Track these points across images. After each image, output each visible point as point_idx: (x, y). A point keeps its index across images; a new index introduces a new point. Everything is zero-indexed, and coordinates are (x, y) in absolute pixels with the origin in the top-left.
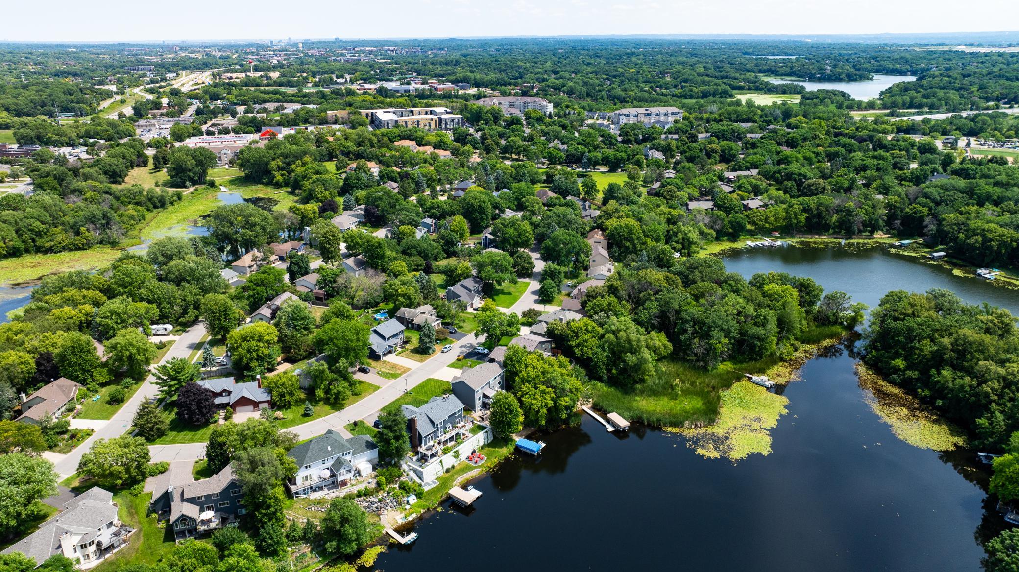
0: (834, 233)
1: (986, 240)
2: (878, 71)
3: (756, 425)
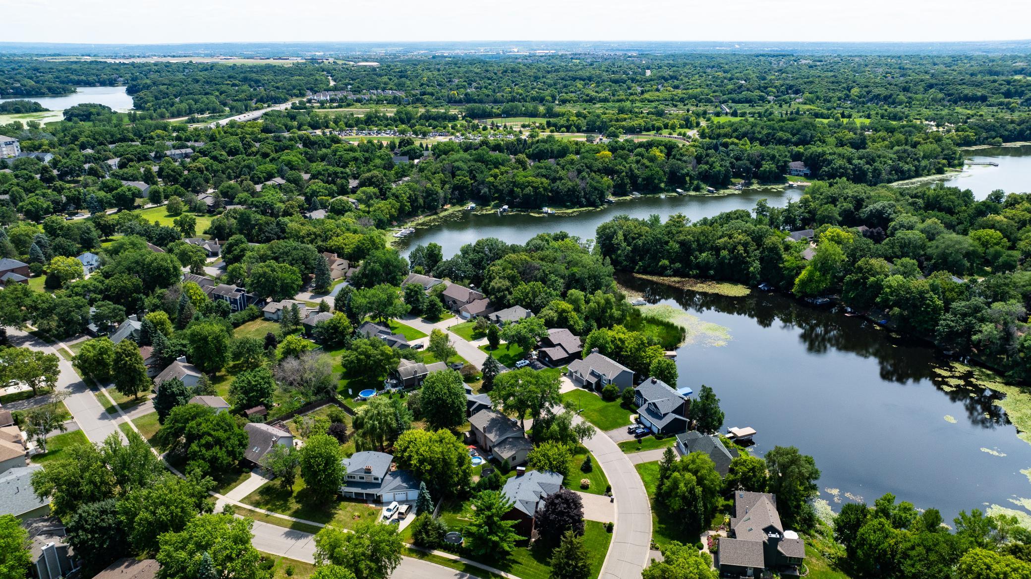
0: (423, 212)
1: (536, 188)
2: (80, 83)
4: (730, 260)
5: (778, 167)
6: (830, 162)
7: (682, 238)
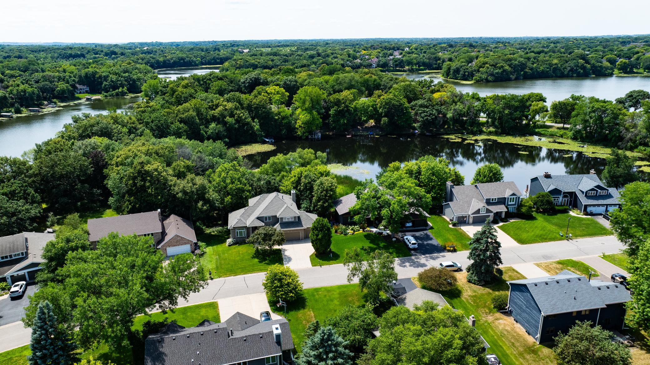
4: (235, 124)
5: (71, 85)
6: (106, 78)
7: (183, 116)
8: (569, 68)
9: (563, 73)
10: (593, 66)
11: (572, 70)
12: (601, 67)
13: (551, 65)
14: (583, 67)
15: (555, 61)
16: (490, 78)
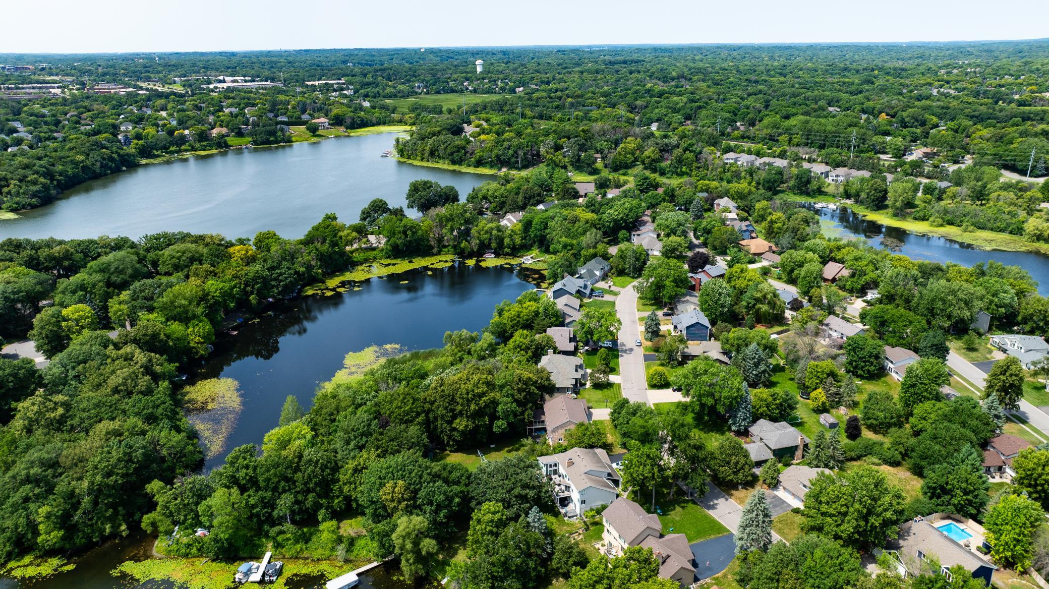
3: (353, 369)
8: (98, 164)
9: (94, 171)
10: (119, 155)
11: (102, 166)
12: (127, 155)
13: (76, 164)
14: (111, 159)
15: (80, 158)
16: (34, 201)
